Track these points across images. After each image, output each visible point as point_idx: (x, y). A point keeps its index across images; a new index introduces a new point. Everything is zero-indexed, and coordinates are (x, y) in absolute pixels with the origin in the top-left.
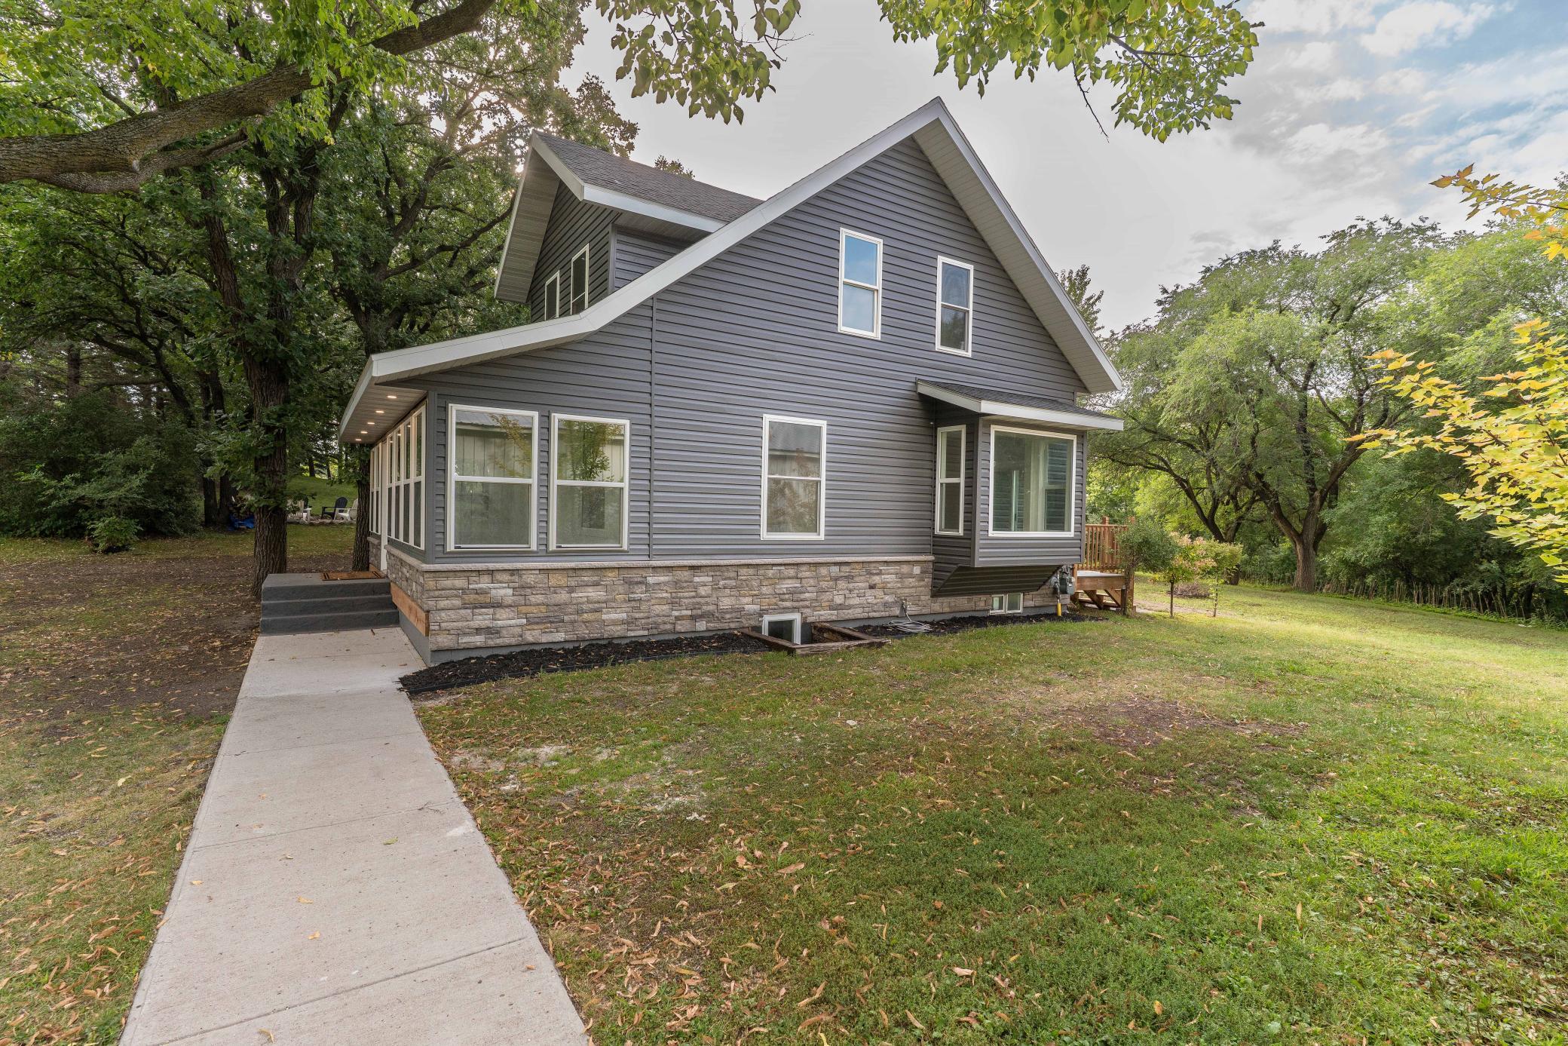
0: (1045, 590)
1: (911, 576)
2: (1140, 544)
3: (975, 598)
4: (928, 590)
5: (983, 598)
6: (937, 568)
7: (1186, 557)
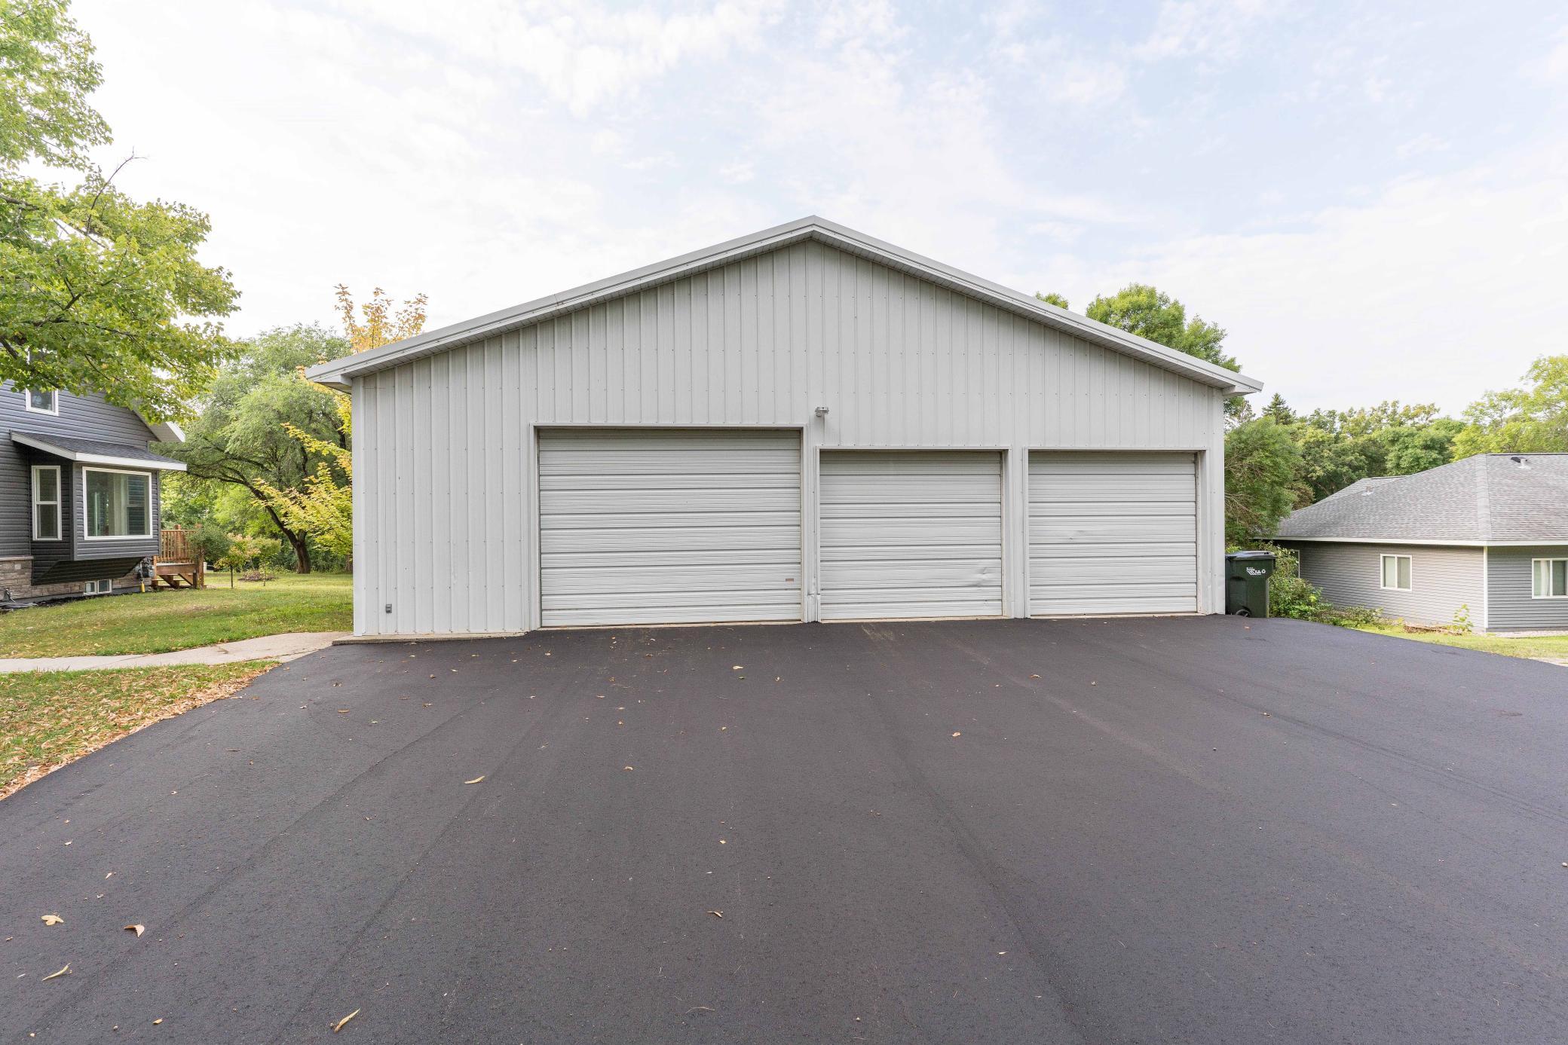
0: (130, 576)
1: (13, 571)
2: (204, 542)
3: (71, 584)
4: (28, 580)
5: (78, 584)
6: (35, 564)
7: (240, 548)
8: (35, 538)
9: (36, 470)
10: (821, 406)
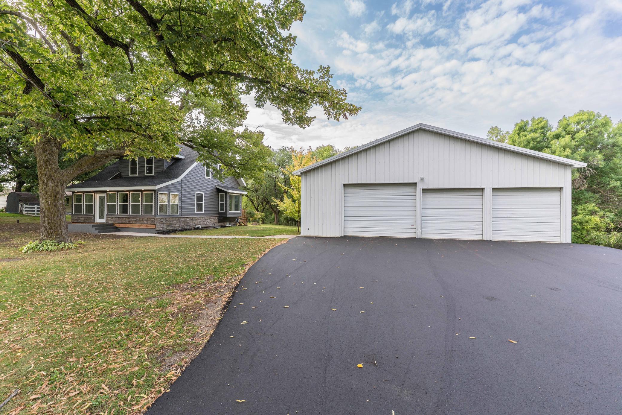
1: (215, 219)
2: (249, 213)
3: (225, 223)
4: (218, 221)
6: (220, 218)
8: (219, 211)
9: (220, 194)
10: (422, 176)
